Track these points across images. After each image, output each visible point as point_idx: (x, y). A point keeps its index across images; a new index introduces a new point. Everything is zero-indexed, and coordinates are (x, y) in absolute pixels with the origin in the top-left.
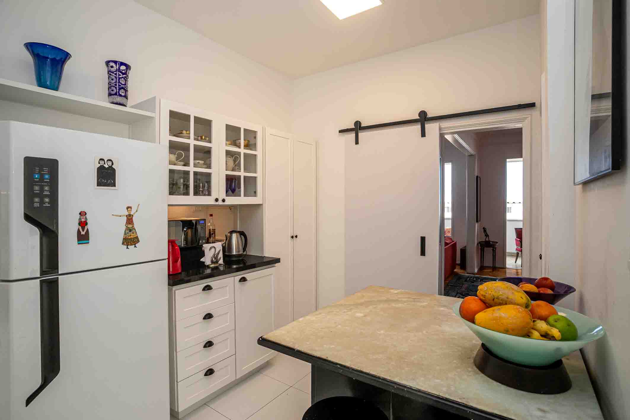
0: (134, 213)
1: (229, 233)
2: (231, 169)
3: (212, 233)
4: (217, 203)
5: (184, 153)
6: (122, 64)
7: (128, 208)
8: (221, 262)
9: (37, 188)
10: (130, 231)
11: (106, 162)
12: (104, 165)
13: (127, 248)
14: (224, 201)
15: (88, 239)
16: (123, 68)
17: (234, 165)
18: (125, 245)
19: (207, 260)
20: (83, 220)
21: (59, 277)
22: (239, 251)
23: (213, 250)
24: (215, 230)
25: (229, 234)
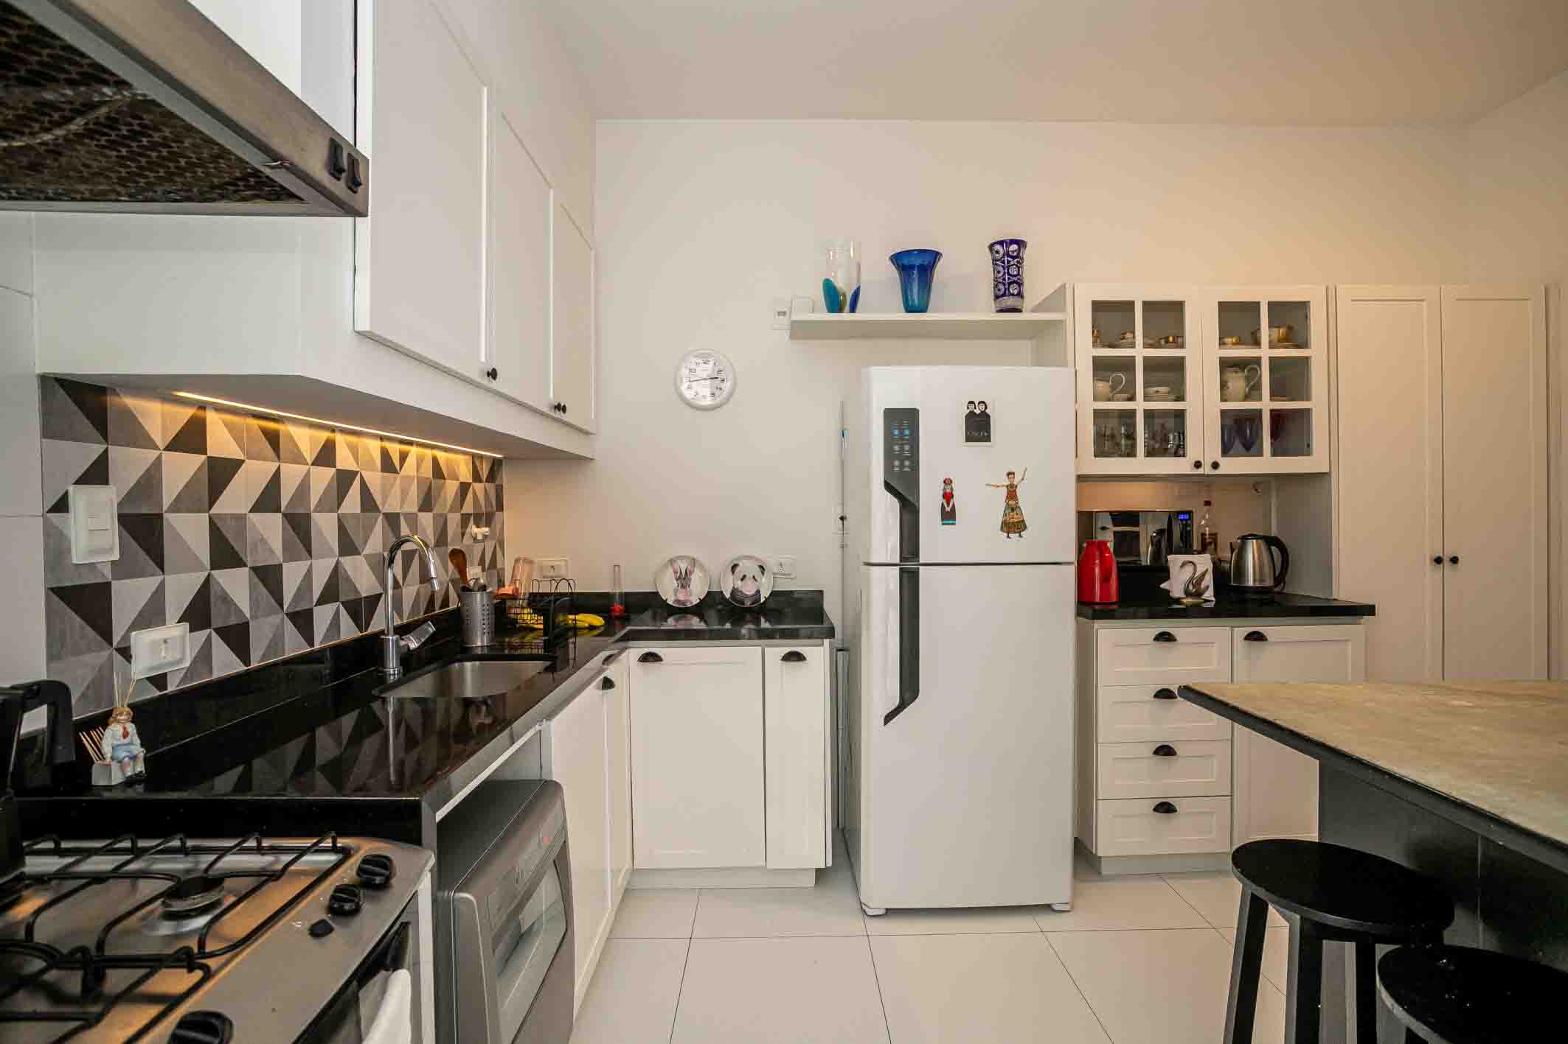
0: (1020, 482)
1: (1238, 539)
2: (1241, 396)
3: (1208, 540)
4: (1200, 471)
5: (1125, 376)
6: (1013, 242)
7: (1009, 474)
8: (1209, 594)
9: (896, 448)
10: (1013, 510)
11: (977, 405)
12: (975, 411)
13: (1008, 537)
14: (1215, 465)
15: (954, 518)
16: (1014, 247)
17: (1247, 386)
18: (1004, 532)
19: (1176, 586)
20: (948, 491)
21: (921, 567)
22: (1262, 581)
23: (1189, 569)
24: (1216, 534)
25: (1239, 541)
